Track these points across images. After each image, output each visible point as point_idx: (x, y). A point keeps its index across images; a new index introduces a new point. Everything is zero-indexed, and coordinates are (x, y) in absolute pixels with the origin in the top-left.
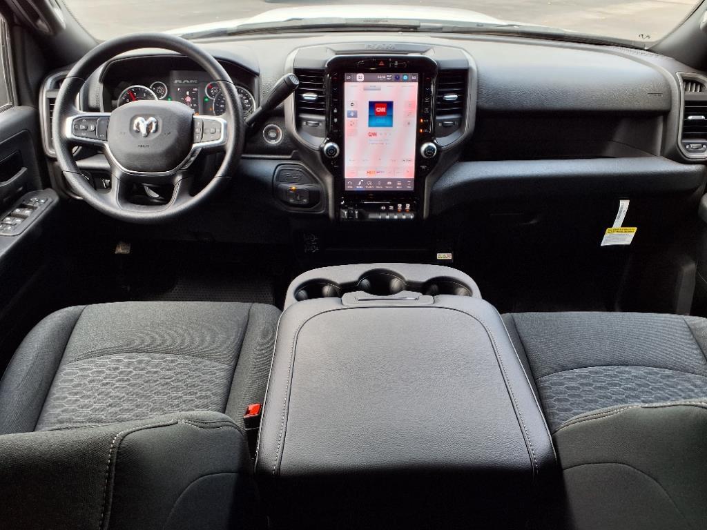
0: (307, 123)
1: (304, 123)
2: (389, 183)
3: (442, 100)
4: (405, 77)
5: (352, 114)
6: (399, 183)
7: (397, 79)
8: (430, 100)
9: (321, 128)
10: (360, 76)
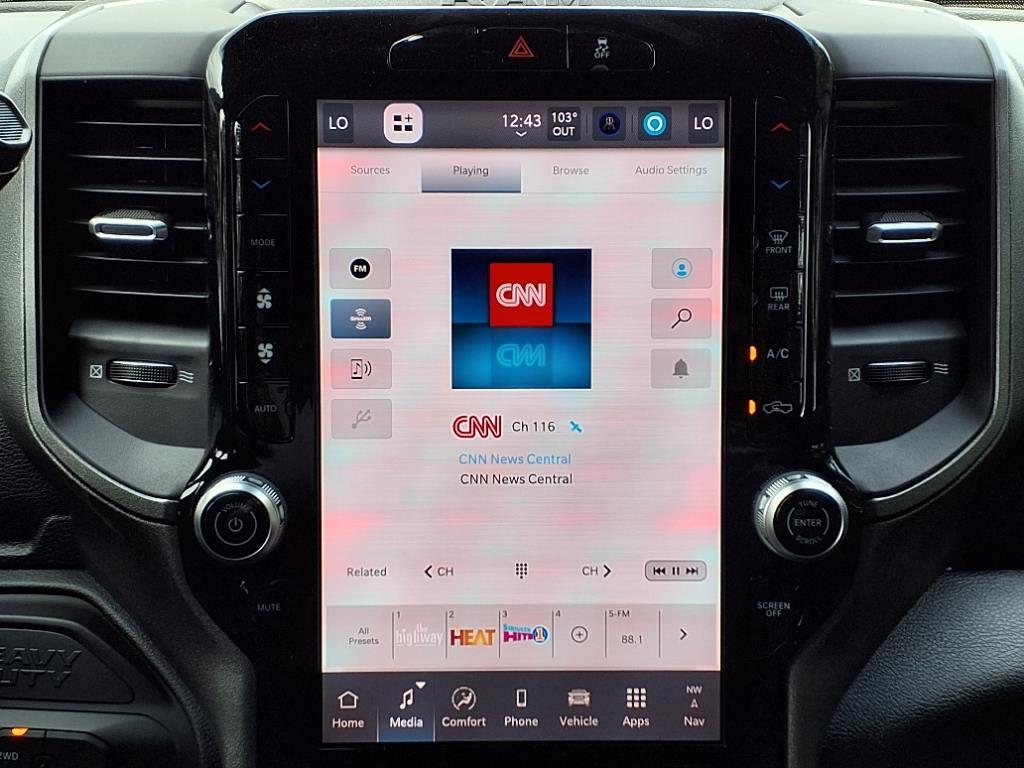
0: (109, 372)
1: (96, 371)
2: (579, 698)
3: (859, 244)
4: (655, 123)
5: (361, 319)
6: (636, 697)
7: (610, 135)
8: (792, 241)
9: (186, 395)
10: (404, 118)
